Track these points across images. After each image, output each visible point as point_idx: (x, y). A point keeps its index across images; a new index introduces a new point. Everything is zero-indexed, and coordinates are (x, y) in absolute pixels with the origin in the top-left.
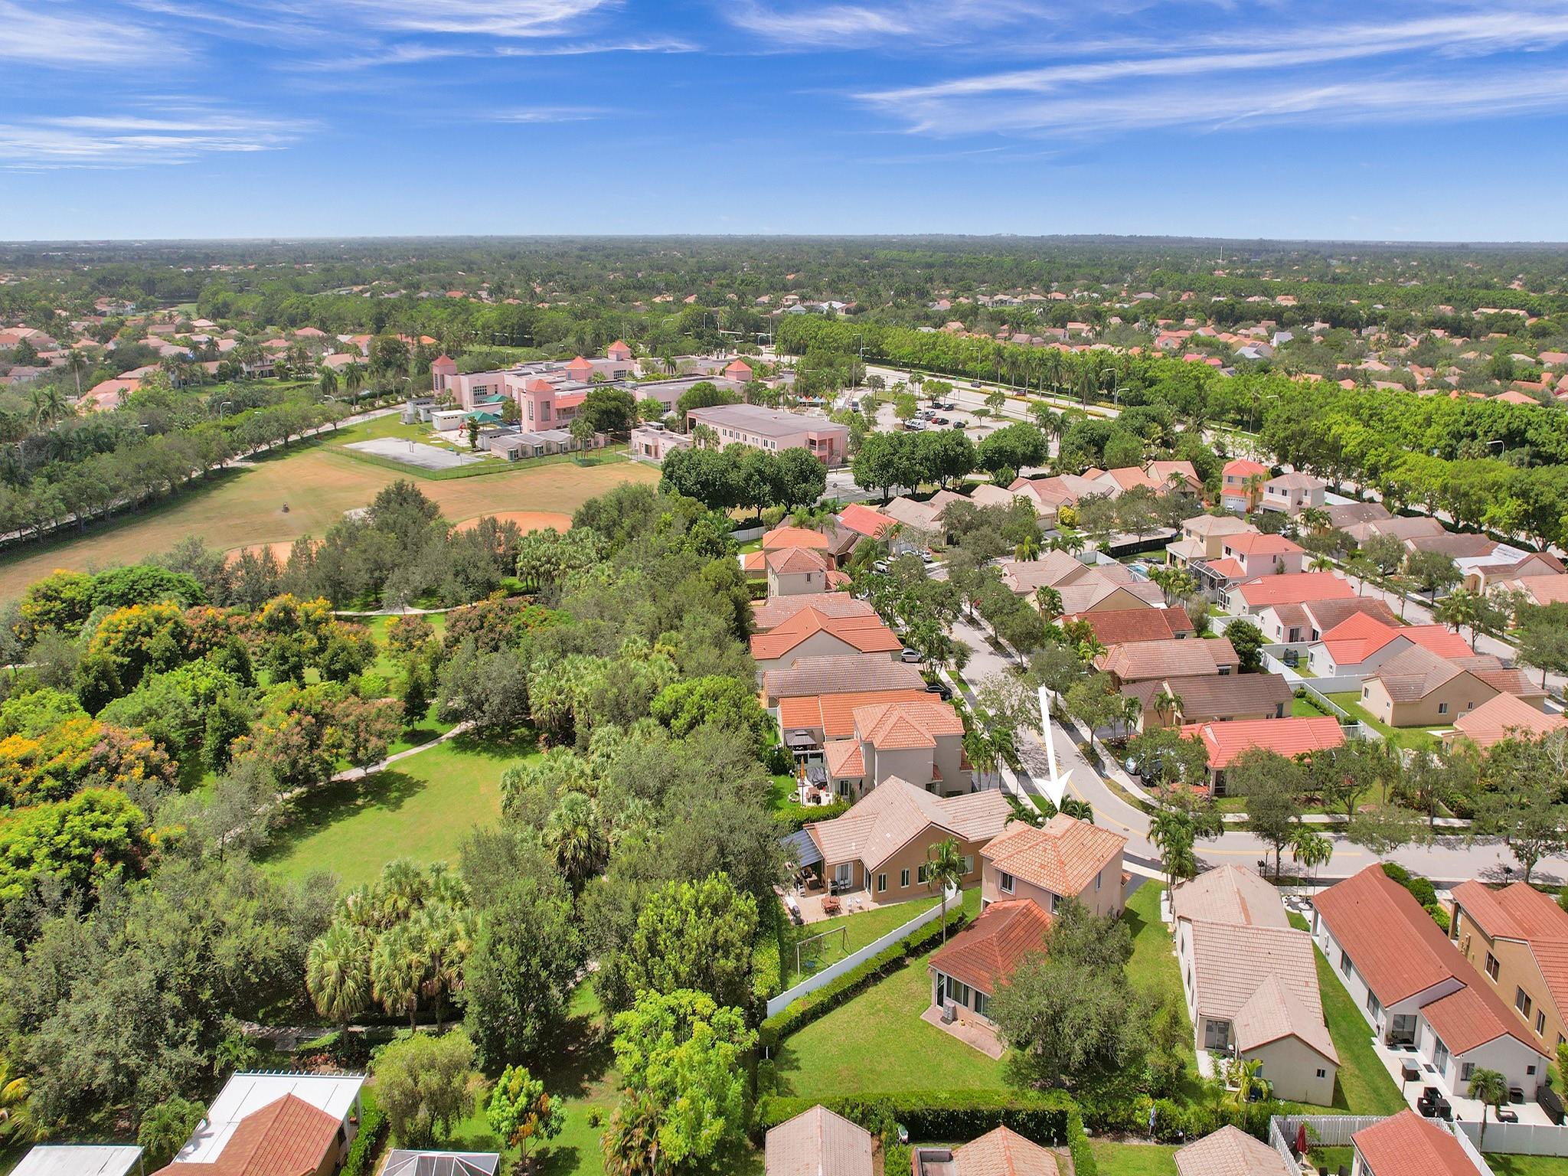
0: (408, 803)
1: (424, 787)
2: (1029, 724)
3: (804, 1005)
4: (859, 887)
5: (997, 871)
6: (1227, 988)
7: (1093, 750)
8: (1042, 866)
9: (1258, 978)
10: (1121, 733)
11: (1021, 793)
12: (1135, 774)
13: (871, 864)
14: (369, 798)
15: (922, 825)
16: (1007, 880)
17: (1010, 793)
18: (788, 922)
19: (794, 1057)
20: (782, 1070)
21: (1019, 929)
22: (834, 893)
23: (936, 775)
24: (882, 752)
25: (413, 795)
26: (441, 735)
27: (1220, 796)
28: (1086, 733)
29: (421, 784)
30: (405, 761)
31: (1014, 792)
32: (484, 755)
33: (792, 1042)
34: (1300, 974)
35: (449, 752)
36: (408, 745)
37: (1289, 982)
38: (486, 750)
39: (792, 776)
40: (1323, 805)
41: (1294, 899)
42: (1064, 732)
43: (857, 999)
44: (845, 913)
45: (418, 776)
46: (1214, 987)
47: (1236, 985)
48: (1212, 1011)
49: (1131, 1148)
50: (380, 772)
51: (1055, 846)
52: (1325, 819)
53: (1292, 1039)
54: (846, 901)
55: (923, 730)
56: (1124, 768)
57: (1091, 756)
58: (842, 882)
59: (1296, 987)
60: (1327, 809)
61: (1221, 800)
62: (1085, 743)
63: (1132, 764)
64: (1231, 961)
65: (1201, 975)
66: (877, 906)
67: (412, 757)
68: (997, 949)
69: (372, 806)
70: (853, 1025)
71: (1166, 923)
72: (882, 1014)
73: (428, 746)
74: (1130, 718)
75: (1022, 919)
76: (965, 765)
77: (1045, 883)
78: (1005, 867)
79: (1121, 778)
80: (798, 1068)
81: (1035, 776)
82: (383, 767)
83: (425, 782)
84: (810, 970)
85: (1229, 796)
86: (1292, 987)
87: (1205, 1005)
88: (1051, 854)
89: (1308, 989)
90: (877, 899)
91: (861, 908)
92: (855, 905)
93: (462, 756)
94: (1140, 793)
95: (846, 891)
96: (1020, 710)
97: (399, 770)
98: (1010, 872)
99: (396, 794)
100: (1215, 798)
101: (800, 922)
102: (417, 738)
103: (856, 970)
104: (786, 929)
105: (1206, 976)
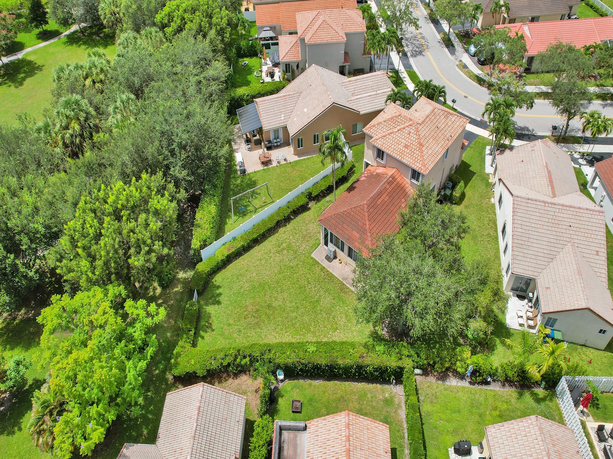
0: (28, 82)
1: (41, 70)
2: (410, 23)
3: (229, 250)
4: (286, 143)
5: (374, 146)
6: (534, 253)
7: (449, 40)
8: (406, 146)
9: (560, 246)
10: (467, 26)
11: (401, 68)
12: (474, 56)
13: (292, 131)
14: (6, 78)
15: (327, 104)
16: (380, 154)
17: (394, 69)
18: (236, 171)
19: (218, 292)
20: (207, 305)
21: (384, 196)
22: (269, 148)
23: (346, 60)
24: (311, 46)
25: (33, 76)
26: (61, 33)
27: (527, 73)
28: (445, 26)
29: (40, 68)
30: (34, 52)
31: (396, 68)
32: (83, 47)
33: (218, 279)
34: (592, 244)
35: (63, 46)
36: (40, 41)
37: (584, 250)
38: (85, 43)
39: (260, 58)
40: (595, 80)
41: (576, 156)
42: (432, 25)
43: (270, 239)
44: (274, 164)
45: (39, 63)
46: (526, 251)
47: (542, 250)
48: (521, 271)
49: (450, 389)
50: (18, 60)
51: (417, 130)
52: (597, 90)
53: (587, 311)
54: (276, 155)
55: (338, 29)
56: (467, 51)
57: (448, 43)
58: (275, 141)
59: (588, 256)
60: (598, 83)
61: (527, 76)
62: (445, 33)
63: (473, 49)
64: (540, 230)
65: (516, 241)
66: (296, 158)
67: (40, 49)
68: (366, 214)
69: (5, 84)
70: (263, 262)
71: (488, 175)
72: (285, 252)
73: (52, 41)
74: (474, 17)
75: (388, 186)
76: (366, 52)
77: (406, 160)
78: (379, 144)
79: (466, 59)
80: (219, 303)
81: (412, 56)
82: (20, 56)
83: (43, 66)
84: (242, 213)
85: (533, 73)
86: (585, 255)
87: (517, 266)
88: (413, 137)
89: (598, 257)
90: (297, 153)
91: (285, 160)
92: (281, 158)
93: (70, 47)
94: (476, 70)
95: (278, 147)
96: (405, 13)
97: (29, 58)
98: (383, 149)
99: (22, 75)
100: (524, 74)
101: (244, 172)
102: (46, 36)
103: (271, 217)
104: (234, 177)
105: (520, 242)
